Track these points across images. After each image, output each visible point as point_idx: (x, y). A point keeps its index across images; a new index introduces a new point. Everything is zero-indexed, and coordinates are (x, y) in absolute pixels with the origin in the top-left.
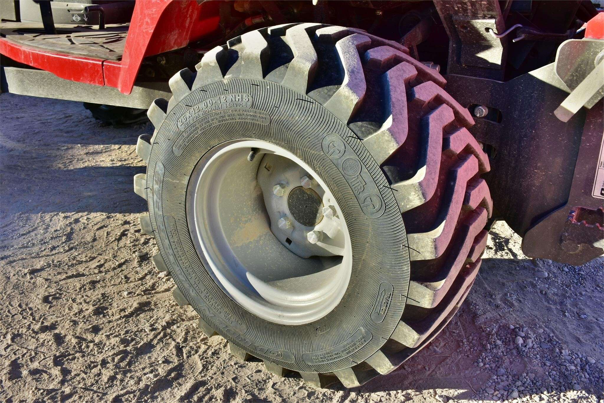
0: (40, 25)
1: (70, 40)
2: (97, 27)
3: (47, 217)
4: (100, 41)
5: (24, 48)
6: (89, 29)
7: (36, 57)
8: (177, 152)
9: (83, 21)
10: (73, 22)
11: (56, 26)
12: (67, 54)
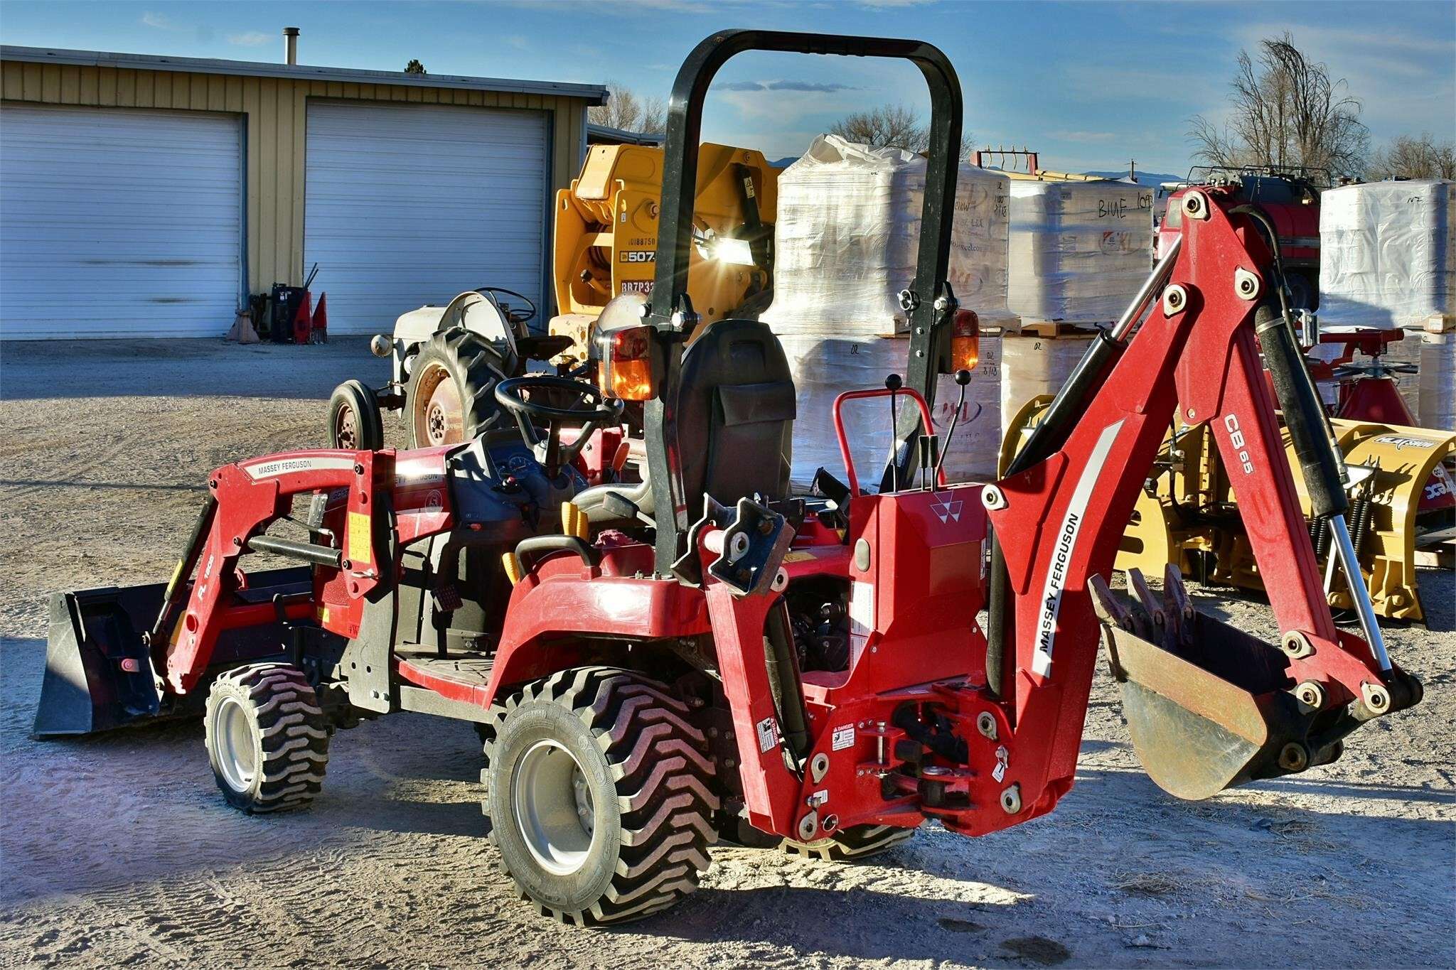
0: (435, 650)
1: (456, 667)
2: (484, 654)
3: (416, 836)
4: (478, 668)
5: (419, 672)
6: (477, 656)
7: (428, 679)
8: (507, 749)
9: (473, 648)
10: (465, 648)
11: (449, 651)
12: (451, 678)
